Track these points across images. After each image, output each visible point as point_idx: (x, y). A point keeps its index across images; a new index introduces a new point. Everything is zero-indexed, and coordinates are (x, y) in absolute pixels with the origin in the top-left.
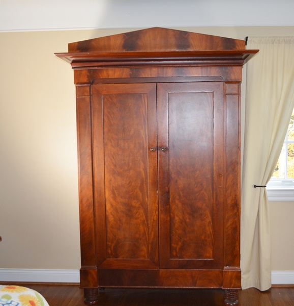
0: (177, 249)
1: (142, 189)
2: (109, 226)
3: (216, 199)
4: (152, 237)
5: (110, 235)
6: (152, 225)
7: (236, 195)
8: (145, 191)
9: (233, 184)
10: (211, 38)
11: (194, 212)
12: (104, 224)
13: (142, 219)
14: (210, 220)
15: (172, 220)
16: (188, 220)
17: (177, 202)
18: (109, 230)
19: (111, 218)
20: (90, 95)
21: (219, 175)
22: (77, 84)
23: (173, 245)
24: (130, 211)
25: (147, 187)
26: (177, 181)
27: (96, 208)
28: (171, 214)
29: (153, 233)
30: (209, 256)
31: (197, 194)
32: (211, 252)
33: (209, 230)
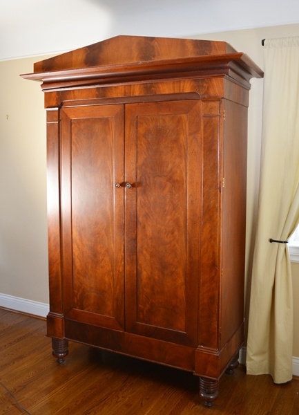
0: (145, 311)
1: (107, 233)
2: (75, 272)
3: (190, 255)
4: (118, 292)
5: (76, 282)
6: (118, 277)
7: (214, 253)
8: (111, 235)
9: (211, 237)
10: (182, 42)
11: (164, 267)
12: (70, 268)
13: (108, 268)
14: (183, 281)
15: (138, 274)
16: (156, 277)
17: (145, 252)
18: (75, 277)
19: (77, 263)
20: (59, 121)
21: (194, 223)
22: (47, 107)
23: (140, 306)
24: (95, 256)
25: (113, 230)
26: (144, 227)
27: (64, 249)
28: (138, 267)
29: (118, 287)
30: (180, 327)
31: (168, 246)
32: (184, 323)
33: (181, 293)
